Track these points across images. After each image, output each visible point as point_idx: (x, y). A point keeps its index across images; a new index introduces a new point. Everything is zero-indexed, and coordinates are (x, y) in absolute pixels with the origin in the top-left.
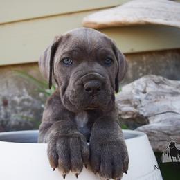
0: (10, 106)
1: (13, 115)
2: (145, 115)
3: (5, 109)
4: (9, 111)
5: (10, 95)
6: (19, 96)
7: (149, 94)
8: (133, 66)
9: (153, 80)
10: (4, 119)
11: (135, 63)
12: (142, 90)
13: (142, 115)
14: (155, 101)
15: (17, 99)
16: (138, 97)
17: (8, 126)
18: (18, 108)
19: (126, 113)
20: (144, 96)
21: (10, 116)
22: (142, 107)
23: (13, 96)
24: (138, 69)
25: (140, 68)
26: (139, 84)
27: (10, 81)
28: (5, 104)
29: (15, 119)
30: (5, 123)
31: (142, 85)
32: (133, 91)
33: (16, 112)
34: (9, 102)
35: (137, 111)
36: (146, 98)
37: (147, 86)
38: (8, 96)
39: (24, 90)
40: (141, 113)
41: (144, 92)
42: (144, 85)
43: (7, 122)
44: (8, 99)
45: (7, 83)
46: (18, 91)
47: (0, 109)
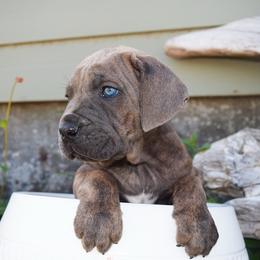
0: (50, 162)
1: (53, 176)
2: (240, 184)
3: (42, 165)
4: (48, 169)
5: (52, 146)
7: (247, 156)
8: (237, 116)
9: (255, 136)
10: (40, 181)
11: (240, 112)
12: (238, 149)
13: (236, 185)
14: (255, 166)
16: (232, 158)
18: (62, 166)
19: (214, 180)
20: (240, 157)
21: (49, 176)
22: (236, 172)
23: (55, 148)
24: (243, 120)
25: (247, 119)
26: (234, 140)
28: (44, 158)
29: (55, 181)
30: (40, 186)
31: (238, 142)
32: (226, 150)
33: (58, 171)
34: (49, 156)
35: (230, 178)
36: (242, 161)
37: (245, 143)
38: (49, 147)
40: (235, 181)
41: (241, 152)
42: (242, 142)
43: (44, 185)
44: (48, 151)
45: (49, 128)
47: (35, 165)
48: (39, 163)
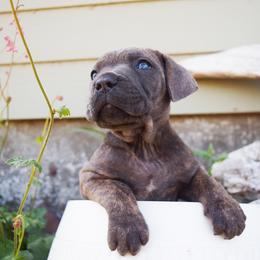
0: (59, 177)
1: (63, 190)
3: (52, 180)
4: (57, 183)
5: (61, 161)
6: (75, 163)
8: (236, 131)
10: (49, 195)
11: (238, 127)
15: (71, 167)
17: (54, 204)
18: (72, 180)
21: (59, 191)
23: (65, 163)
24: (241, 134)
25: (245, 133)
27: (63, 141)
28: (53, 173)
29: (66, 195)
30: (50, 200)
33: (68, 186)
34: (59, 171)
38: (58, 163)
39: (83, 155)
43: (54, 199)
44: (58, 166)
45: (58, 144)
46: (73, 156)
47: (45, 180)
48: (48, 178)
